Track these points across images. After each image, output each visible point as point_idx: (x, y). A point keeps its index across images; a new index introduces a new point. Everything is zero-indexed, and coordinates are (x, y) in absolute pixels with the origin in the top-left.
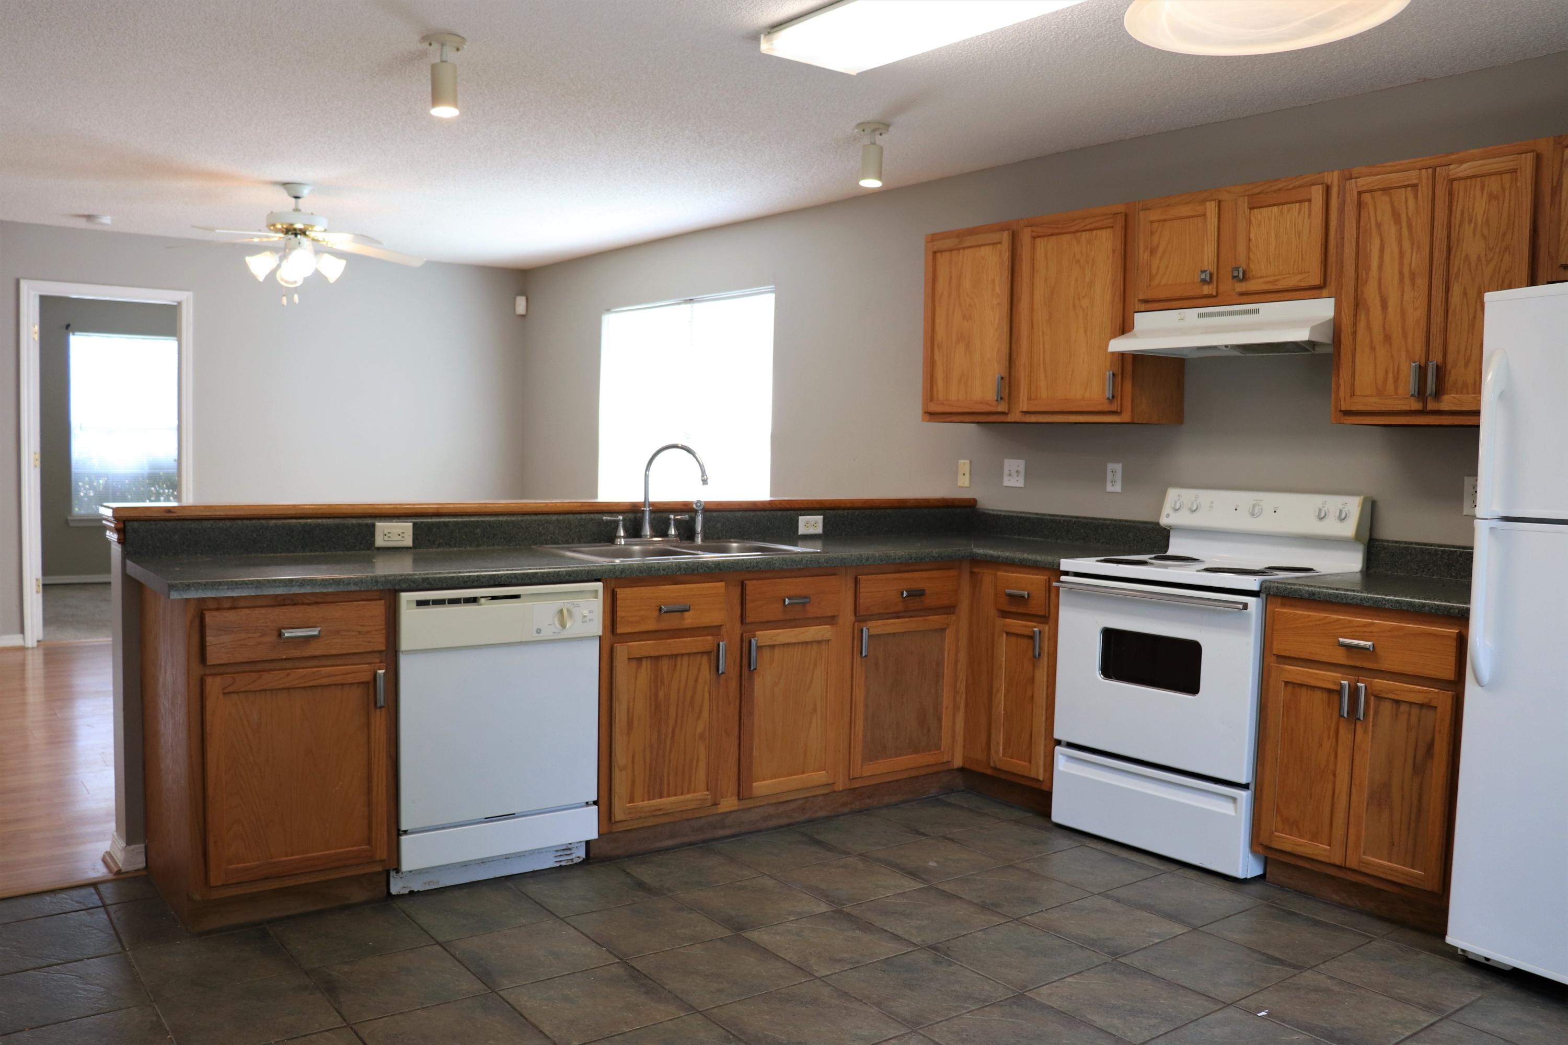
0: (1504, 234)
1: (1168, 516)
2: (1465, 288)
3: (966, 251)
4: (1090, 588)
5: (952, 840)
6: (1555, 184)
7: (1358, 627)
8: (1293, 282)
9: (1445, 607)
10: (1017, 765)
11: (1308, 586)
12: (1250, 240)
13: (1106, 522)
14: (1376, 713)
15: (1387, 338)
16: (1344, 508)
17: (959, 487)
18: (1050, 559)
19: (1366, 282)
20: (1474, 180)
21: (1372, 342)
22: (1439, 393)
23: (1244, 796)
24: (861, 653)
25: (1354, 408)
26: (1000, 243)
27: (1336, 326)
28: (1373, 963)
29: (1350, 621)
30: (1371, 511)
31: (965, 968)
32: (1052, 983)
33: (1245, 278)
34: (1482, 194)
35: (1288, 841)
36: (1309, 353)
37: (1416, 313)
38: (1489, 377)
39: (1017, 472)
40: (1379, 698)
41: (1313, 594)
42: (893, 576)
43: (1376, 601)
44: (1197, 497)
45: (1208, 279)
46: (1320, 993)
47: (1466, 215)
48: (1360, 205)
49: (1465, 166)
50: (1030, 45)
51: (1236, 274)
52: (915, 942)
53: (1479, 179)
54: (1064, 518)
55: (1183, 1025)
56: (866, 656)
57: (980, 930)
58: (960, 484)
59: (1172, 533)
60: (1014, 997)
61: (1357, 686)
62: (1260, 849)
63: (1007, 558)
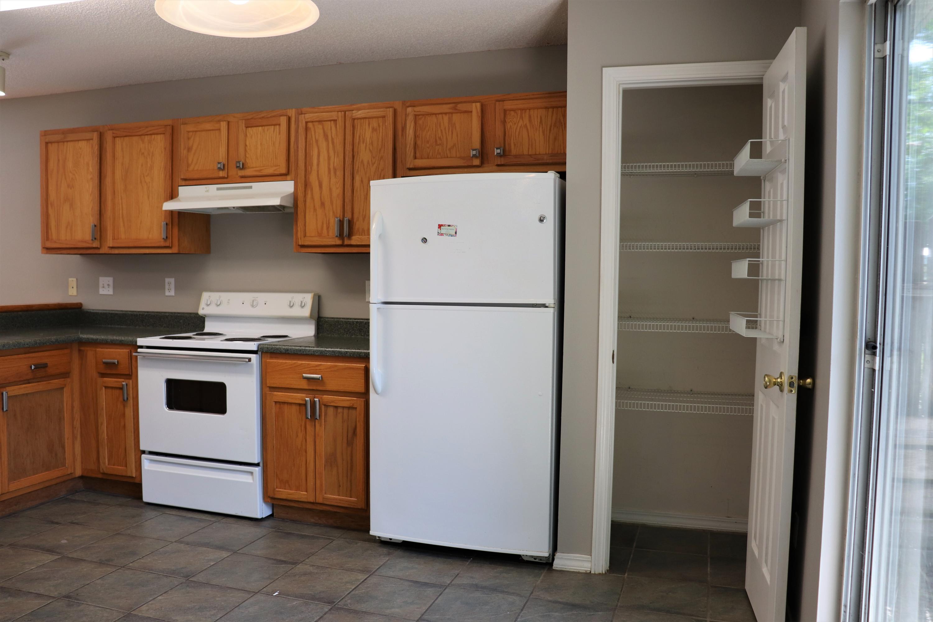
0: (380, 150)
1: (203, 309)
2: (362, 178)
3: (69, 143)
4: (156, 355)
5: (77, 524)
6: (403, 125)
7: (312, 367)
8: (270, 171)
9: (358, 352)
10: (119, 470)
11: (284, 346)
12: (246, 145)
13: (166, 314)
14: (326, 415)
15: (323, 204)
16: (303, 300)
17: (70, 296)
18: (130, 338)
19: (311, 172)
20: (365, 120)
21: (314, 206)
22: (350, 235)
23: (257, 471)
24: (3, 409)
25: (306, 243)
26: (92, 139)
27: (295, 197)
28: (334, 553)
29: (308, 364)
30: (318, 301)
31: (90, 605)
32: (149, 602)
33: (244, 168)
34: (369, 127)
35: (284, 493)
36: (281, 212)
37: (337, 191)
38: (374, 226)
39: (108, 285)
40: (326, 406)
41: (288, 350)
42: (23, 356)
43: (322, 351)
44: (220, 297)
45: (222, 167)
46: (307, 576)
47: (361, 137)
48: (307, 129)
49: (360, 112)
50: (107, 14)
51: (238, 165)
52: (53, 596)
53: (367, 120)
54: (139, 313)
55: (231, 611)
56: (6, 410)
57: (100, 578)
58: (70, 294)
59: (206, 319)
60: (124, 616)
61: (315, 400)
62: (269, 500)
63: (103, 340)
